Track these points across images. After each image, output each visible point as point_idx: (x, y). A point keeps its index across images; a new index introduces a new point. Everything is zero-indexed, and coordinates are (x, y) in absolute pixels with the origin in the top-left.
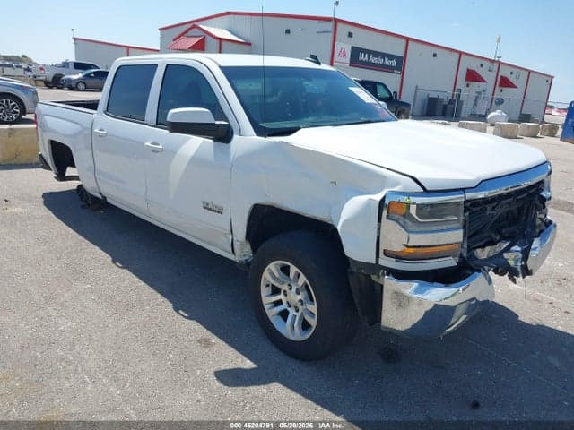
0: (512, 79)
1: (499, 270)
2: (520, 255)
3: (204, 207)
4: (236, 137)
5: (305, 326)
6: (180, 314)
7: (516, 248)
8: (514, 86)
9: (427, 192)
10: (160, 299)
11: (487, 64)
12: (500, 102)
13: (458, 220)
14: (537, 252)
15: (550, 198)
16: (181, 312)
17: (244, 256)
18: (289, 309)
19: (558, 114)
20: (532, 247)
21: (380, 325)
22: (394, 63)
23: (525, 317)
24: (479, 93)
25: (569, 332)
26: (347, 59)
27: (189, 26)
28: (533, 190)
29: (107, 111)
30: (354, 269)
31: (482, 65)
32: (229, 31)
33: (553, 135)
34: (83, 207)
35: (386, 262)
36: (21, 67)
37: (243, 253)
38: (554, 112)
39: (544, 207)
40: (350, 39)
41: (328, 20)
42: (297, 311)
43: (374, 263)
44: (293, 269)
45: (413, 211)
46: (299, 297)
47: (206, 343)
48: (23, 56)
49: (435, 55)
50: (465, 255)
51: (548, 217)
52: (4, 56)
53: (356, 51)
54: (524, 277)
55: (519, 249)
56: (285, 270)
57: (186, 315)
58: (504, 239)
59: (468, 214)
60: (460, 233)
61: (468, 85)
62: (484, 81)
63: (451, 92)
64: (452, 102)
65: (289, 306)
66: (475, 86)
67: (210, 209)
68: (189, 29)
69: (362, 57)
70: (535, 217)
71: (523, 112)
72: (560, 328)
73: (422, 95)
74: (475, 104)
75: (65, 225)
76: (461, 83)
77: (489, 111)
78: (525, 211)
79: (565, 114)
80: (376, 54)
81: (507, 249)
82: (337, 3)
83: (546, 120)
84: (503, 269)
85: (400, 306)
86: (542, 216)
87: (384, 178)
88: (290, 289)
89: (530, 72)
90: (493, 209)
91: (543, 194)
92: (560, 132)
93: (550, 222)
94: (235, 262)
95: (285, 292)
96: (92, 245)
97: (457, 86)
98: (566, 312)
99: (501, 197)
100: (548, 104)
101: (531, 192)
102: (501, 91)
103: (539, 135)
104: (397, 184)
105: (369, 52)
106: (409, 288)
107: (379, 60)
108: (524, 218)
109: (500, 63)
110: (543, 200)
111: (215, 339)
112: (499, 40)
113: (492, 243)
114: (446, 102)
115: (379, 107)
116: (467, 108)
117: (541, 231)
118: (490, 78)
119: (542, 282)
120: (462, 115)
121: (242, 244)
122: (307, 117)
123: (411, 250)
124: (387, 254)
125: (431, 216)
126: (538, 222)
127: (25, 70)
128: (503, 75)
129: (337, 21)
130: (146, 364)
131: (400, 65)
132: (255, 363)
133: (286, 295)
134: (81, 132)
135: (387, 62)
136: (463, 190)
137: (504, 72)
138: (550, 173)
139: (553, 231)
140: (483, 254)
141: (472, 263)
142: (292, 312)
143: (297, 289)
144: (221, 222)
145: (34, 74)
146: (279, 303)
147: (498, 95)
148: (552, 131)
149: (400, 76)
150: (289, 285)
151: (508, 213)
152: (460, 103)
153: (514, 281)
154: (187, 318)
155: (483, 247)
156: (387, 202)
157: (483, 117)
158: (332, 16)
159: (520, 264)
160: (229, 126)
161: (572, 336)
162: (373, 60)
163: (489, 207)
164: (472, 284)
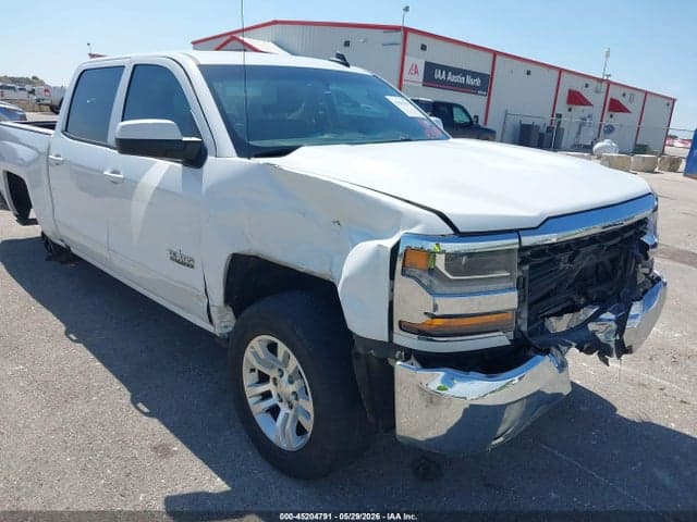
0: (624, 102)
1: (586, 346)
2: (614, 326)
3: (172, 258)
4: (210, 158)
5: (300, 430)
6: (138, 408)
7: (608, 315)
8: (627, 111)
9: (459, 235)
10: (117, 385)
11: (593, 84)
12: (610, 130)
13: (510, 277)
14: (638, 321)
15: (655, 245)
16: (140, 405)
17: (226, 327)
18: (280, 404)
19: (681, 145)
20: (631, 313)
21: (395, 434)
22: (478, 82)
23: (625, 411)
24: (583, 119)
25: (687, 431)
26: (421, 77)
27: (228, 38)
28: (631, 233)
29: (66, 131)
30: (360, 350)
31: (587, 86)
32: (275, 43)
33: (674, 170)
34: (49, 259)
35: (403, 339)
36: (24, 89)
37: (222, 322)
38: (677, 143)
39: (647, 258)
40: (422, 52)
41: (396, 29)
42: (291, 407)
43: (386, 340)
44: (282, 348)
45: (440, 263)
46: (292, 388)
47: (163, 451)
48: (34, 78)
49: (529, 73)
50: (524, 328)
51: (655, 271)
52: (10, 78)
53: (430, 68)
54: (619, 357)
55: (613, 317)
56: (272, 348)
57: (146, 410)
58: (590, 302)
59: (527, 267)
60: (514, 295)
61: (570, 110)
62: (590, 105)
63: (549, 118)
64: (550, 129)
65: (281, 401)
66: (579, 111)
67: (178, 262)
68: (228, 41)
69: (439, 75)
70: (635, 272)
71: (638, 143)
72: (673, 426)
73: (514, 122)
74: (579, 133)
75: (15, 283)
76: (562, 107)
77: (595, 141)
78: (621, 264)
79: (689, 145)
80: (456, 71)
81: (594, 318)
82: (407, 9)
83: (666, 152)
84: (591, 345)
85: (432, 402)
86: (646, 270)
87: (397, 214)
88: (282, 376)
89: (646, 93)
90: (571, 260)
91: (645, 239)
92: (683, 166)
93: (659, 279)
94: (215, 335)
95: (275, 379)
96: (44, 310)
97: (556, 112)
98: (682, 402)
99: (579, 242)
100: (670, 133)
101: (626, 235)
102: (611, 116)
103: (656, 170)
104: (416, 223)
105: (447, 69)
106: (435, 379)
107: (459, 79)
108: (619, 273)
109: (609, 83)
110: (645, 248)
111: (178, 446)
112: (608, 55)
113: (574, 309)
114: (543, 130)
115: (426, 123)
116: (568, 137)
117: (646, 291)
118: (597, 100)
119: (651, 359)
120: (563, 145)
121: (220, 311)
122: (322, 134)
123: (438, 322)
124: (404, 327)
125: (469, 270)
126: (641, 279)
127: (30, 92)
128: (614, 97)
129: (406, 30)
130: (67, 485)
131: (485, 83)
132: (227, 483)
133: (276, 384)
134: (37, 159)
135: (470, 81)
136: (517, 232)
137: (615, 94)
138: (656, 209)
139: (661, 291)
140: (559, 325)
141: (535, 341)
142: (284, 409)
143: (290, 377)
144: (190, 279)
145: (39, 97)
146: (267, 395)
147: (607, 121)
148: (673, 165)
149: (485, 99)
150: (280, 370)
151: (597, 265)
152: (560, 131)
153: (606, 363)
154: (146, 414)
155: (559, 314)
156: (401, 250)
157: (588, 149)
158: (400, 24)
159: (613, 339)
160: (201, 143)
161: (695, 439)
162: (452, 78)
163: (564, 257)
164: (528, 374)
